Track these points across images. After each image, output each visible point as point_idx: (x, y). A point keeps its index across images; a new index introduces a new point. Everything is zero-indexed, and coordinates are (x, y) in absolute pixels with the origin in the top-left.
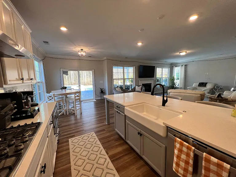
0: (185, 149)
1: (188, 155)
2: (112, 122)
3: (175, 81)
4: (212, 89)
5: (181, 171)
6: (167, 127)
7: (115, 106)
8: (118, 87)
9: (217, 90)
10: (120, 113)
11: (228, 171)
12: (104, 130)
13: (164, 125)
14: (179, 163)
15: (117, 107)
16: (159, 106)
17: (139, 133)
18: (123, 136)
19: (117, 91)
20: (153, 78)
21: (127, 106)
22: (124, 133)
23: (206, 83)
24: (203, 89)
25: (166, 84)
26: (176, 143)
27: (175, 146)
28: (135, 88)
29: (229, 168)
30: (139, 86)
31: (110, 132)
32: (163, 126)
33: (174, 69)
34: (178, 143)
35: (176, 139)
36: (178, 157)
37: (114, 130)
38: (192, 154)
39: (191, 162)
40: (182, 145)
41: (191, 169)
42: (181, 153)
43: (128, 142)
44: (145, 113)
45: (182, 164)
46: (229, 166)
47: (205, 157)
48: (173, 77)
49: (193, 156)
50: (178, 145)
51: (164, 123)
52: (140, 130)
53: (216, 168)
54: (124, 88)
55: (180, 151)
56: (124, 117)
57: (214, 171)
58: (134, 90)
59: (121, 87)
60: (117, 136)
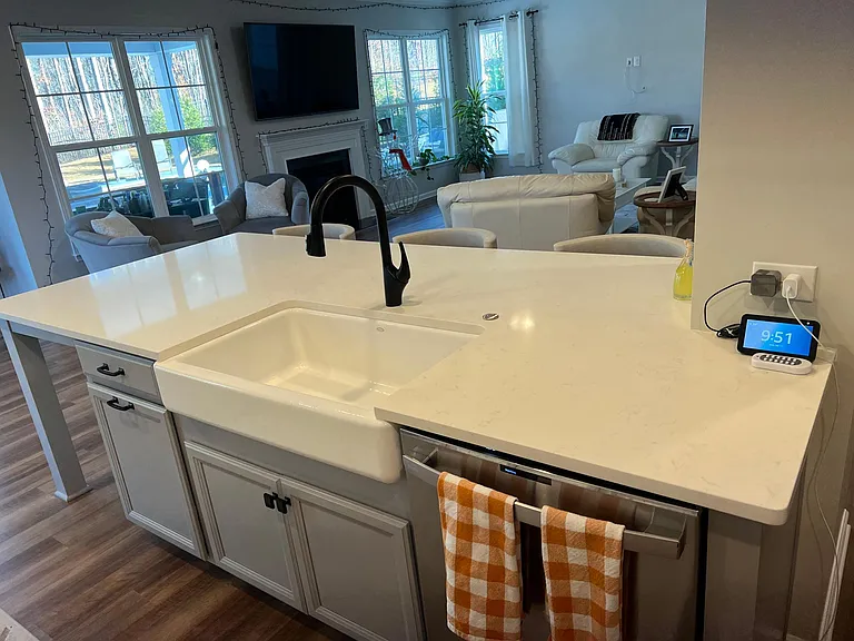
0: (481, 518)
1: (495, 538)
2: (99, 474)
3: (486, 121)
4: (657, 148)
5: (478, 619)
6: (399, 427)
7: (90, 367)
8: (105, 206)
9: (679, 148)
10: (131, 407)
11: (616, 550)
12: (49, 545)
13: (380, 423)
14: (465, 589)
15: (104, 369)
16: (369, 312)
17: (270, 500)
18: (189, 543)
19: (103, 241)
20: (352, 115)
21: (169, 353)
22: (191, 524)
23: (633, 118)
24: (620, 150)
25: (442, 146)
26: (447, 501)
27: (444, 515)
28: (240, 199)
29: (620, 538)
30: (266, 180)
31: (94, 541)
32: (382, 430)
33: (469, 36)
34: (452, 499)
35: (442, 481)
36: (462, 562)
37: (128, 524)
38: (509, 530)
39: (510, 563)
40: (466, 500)
41: (512, 594)
42: (470, 539)
43: (227, 563)
44: (302, 368)
45: (479, 587)
46: (620, 528)
47: (547, 526)
48: (475, 96)
49: (513, 538)
50: (451, 509)
51: (379, 413)
52: (273, 478)
53: (584, 552)
54: (161, 211)
55: (466, 531)
56: (165, 429)
57: (581, 568)
58: (235, 215)
59: (134, 207)
60: (152, 555)
